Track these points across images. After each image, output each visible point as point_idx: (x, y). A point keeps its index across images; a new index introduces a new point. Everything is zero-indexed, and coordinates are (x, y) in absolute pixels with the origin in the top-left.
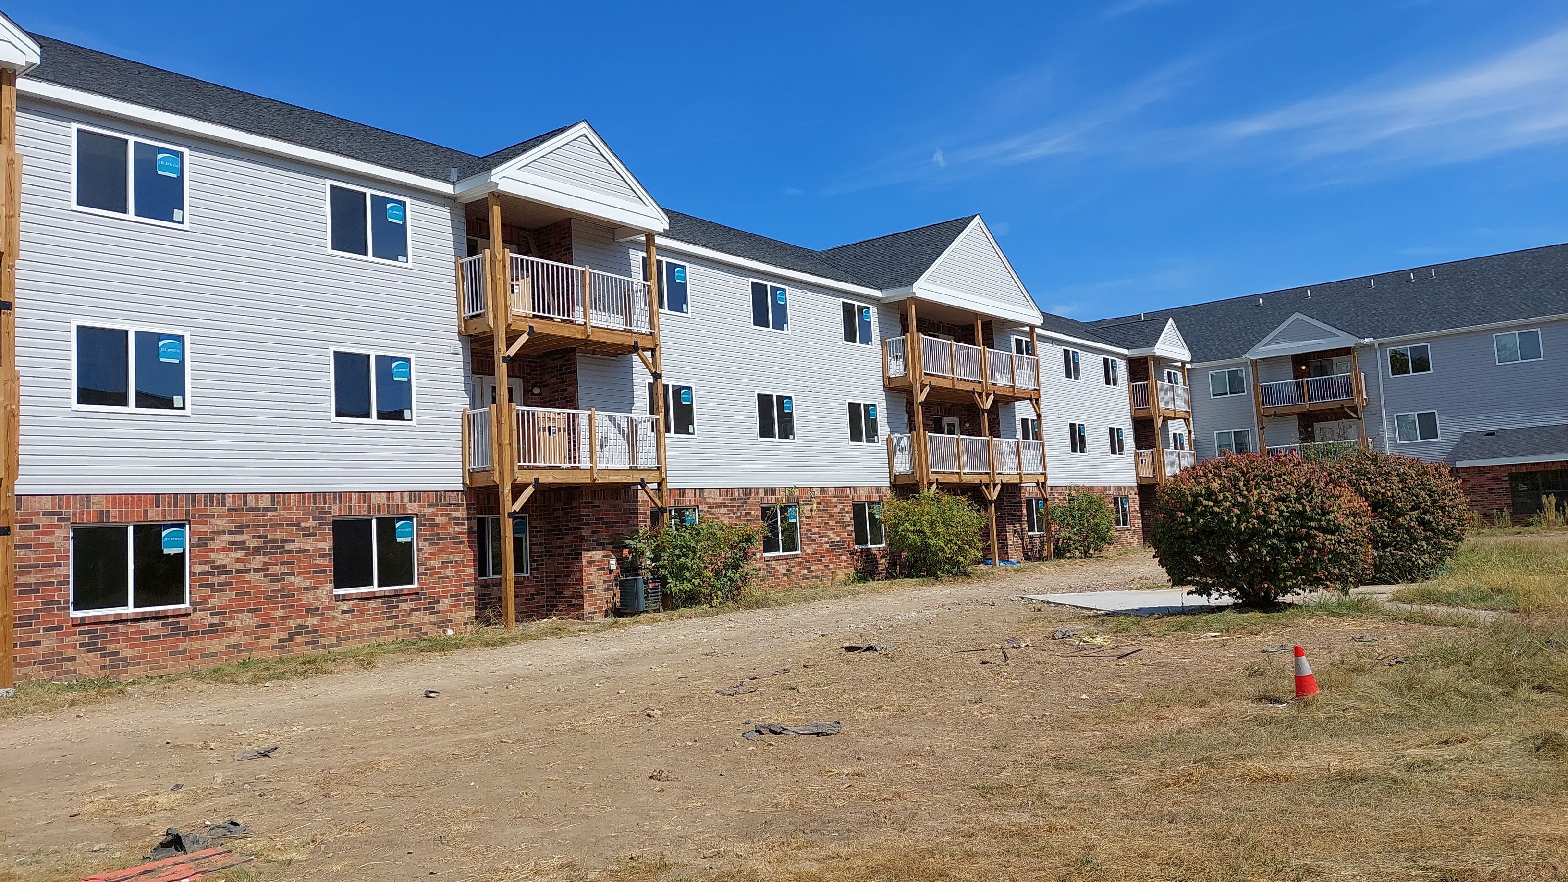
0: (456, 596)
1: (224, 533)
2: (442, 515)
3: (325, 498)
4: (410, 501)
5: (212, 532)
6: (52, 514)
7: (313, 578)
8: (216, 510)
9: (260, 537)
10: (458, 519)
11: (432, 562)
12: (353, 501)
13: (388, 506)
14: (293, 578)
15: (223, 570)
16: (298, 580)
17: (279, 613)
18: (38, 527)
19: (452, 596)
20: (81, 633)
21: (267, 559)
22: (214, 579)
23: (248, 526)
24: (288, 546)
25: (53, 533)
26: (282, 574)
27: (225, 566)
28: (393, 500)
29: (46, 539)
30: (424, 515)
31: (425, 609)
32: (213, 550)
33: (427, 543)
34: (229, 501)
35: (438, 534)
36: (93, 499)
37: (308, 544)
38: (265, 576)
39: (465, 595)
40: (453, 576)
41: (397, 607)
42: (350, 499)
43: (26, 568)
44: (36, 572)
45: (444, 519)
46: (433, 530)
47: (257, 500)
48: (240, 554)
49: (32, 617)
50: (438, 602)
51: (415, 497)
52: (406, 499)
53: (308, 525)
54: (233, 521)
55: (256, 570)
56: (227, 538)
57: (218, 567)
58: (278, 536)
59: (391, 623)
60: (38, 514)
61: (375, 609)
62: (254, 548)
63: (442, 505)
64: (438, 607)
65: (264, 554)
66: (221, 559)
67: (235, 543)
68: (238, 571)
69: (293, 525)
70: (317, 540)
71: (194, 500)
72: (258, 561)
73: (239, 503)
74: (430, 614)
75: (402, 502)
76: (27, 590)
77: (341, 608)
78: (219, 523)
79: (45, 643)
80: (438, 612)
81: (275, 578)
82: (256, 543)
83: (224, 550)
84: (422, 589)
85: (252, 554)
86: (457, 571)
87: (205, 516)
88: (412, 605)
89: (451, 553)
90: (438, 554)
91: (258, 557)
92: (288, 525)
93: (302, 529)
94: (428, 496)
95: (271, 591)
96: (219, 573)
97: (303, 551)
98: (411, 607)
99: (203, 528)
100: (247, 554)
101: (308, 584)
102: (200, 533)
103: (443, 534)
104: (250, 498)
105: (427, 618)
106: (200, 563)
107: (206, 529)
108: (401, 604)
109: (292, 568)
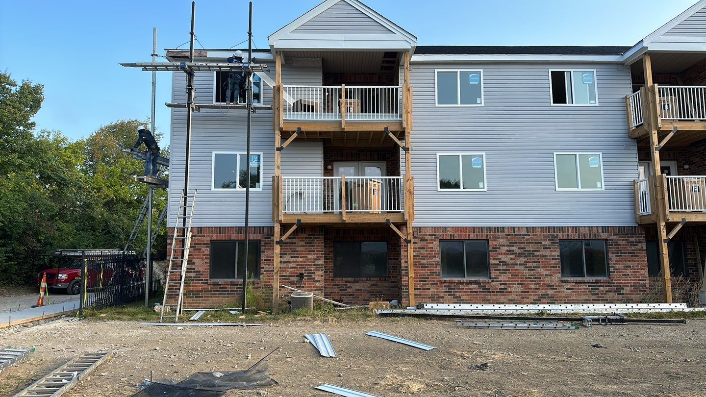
0: (634, 285)
1: (504, 246)
2: (623, 240)
3: (554, 230)
4: (603, 232)
5: (499, 245)
6: (433, 235)
7: (550, 270)
8: (500, 234)
9: (522, 248)
10: (633, 242)
11: (618, 266)
12: (570, 232)
13: (590, 234)
14: (539, 269)
15: (504, 263)
16: (542, 271)
17: (533, 286)
18: (427, 240)
19: (631, 286)
20: (445, 286)
21: (526, 259)
22: (501, 267)
23: (516, 243)
24: (536, 253)
26: (534, 267)
27: (505, 262)
28: (592, 231)
29: (431, 246)
30: (612, 240)
31: (615, 291)
32: (499, 254)
33: (614, 255)
34: (506, 230)
35: (621, 250)
36: (448, 229)
37: (547, 253)
38: (525, 267)
39: (640, 286)
40: (632, 275)
41: (598, 289)
42: (568, 230)
43: (424, 258)
45: (624, 242)
46: (617, 248)
47: (519, 230)
48: (512, 256)
49: (426, 278)
50: (623, 289)
51: (605, 230)
52: (600, 231)
53: (546, 243)
54: (509, 240)
55: (520, 264)
57: (502, 262)
58: (530, 248)
59: (594, 297)
60: (427, 235)
61: (585, 289)
62: (519, 254)
63: (623, 234)
64: (624, 291)
65: (525, 257)
66: (504, 258)
67: (509, 251)
68: (511, 264)
69: (538, 243)
70: (551, 251)
71: (490, 230)
72: (522, 260)
73: (511, 232)
74: (618, 294)
75: (598, 232)
76: (424, 266)
77: (566, 287)
78: (502, 241)
79: (432, 289)
80: (623, 294)
81: (530, 269)
82: (519, 251)
83: (504, 254)
84: (612, 280)
85: (518, 257)
86: (634, 272)
87: (495, 237)
88: (607, 289)
89: (630, 261)
90: (621, 261)
91: (521, 258)
92: (536, 243)
93: (543, 245)
94: (614, 229)
95: (529, 275)
96: (503, 265)
97: (544, 256)
98: (606, 290)
99: (495, 243)
100: (516, 256)
101: (547, 273)
102: (493, 245)
103: (624, 250)
104: (516, 229)
105: (616, 297)
106: (494, 259)
107: (496, 244)
108: (600, 288)
109: (539, 265)
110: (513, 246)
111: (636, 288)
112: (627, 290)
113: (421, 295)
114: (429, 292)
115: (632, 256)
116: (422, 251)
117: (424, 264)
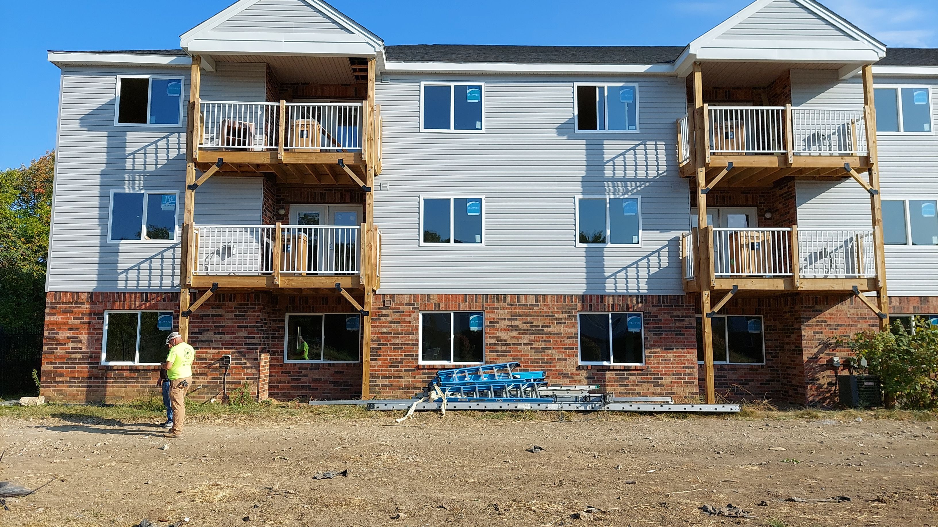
0: (677, 375)
1: (505, 319)
2: (665, 313)
3: (572, 299)
4: (638, 301)
5: (498, 319)
6: (410, 305)
7: (564, 352)
8: (500, 304)
9: (528, 323)
10: (679, 316)
11: (656, 348)
12: (593, 301)
13: (620, 305)
14: (550, 351)
15: (504, 343)
18: (402, 312)
19: (673, 375)
20: (424, 374)
21: (532, 337)
22: (499, 348)
23: (520, 316)
24: (546, 330)
25: (410, 316)
26: (543, 348)
27: (505, 341)
28: (623, 301)
29: (407, 319)
30: (649, 312)
31: (651, 382)
32: (498, 330)
33: (651, 334)
34: (508, 299)
35: (661, 327)
36: (432, 297)
37: (561, 329)
38: (531, 348)
39: (685, 375)
40: (674, 360)
41: (628, 378)
42: (591, 300)
43: (397, 335)
44: (402, 337)
45: (667, 316)
46: (656, 324)
47: (526, 299)
48: (515, 333)
49: (399, 363)
50: (662, 378)
51: (642, 299)
52: (634, 300)
53: (561, 316)
54: (511, 312)
55: (525, 344)
56: (507, 322)
57: (501, 341)
58: (540, 322)
59: (623, 389)
60: (403, 305)
61: (610, 378)
62: (524, 330)
63: (665, 306)
64: (663, 382)
65: (532, 334)
66: (503, 335)
67: (512, 326)
68: (514, 344)
69: (550, 316)
70: (566, 327)
71: (487, 298)
72: (527, 339)
73: (515, 301)
74: (655, 386)
75: (630, 302)
77: (584, 375)
78: (502, 313)
79: (406, 378)
80: (662, 386)
81: (538, 350)
82: (525, 327)
83: (505, 330)
84: (648, 367)
85: (523, 334)
86: (678, 356)
87: (494, 308)
88: (640, 378)
89: (672, 342)
90: (661, 342)
91: (526, 336)
92: (547, 316)
93: (556, 319)
94: (653, 299)
95: (535, 359)
96: (502, 344)
97: (557, 334)
98: (639, 380)
99: (492, 315)
100: (519, 334)
101: (561, 357)
102: (490, 319)
103: (665, 327)
104: (521, 298)
105: (652, 389)
106: (490, 337)
107: (494, 317)
108: (631, 377)
109: (549, 345)
110: (516, 319)
111: (680, 378)
112: (667, 381)
113: (390, 385)
114: (402, 382)
115: (676, 335)
116: (395, 326)
117: (398, 344)
